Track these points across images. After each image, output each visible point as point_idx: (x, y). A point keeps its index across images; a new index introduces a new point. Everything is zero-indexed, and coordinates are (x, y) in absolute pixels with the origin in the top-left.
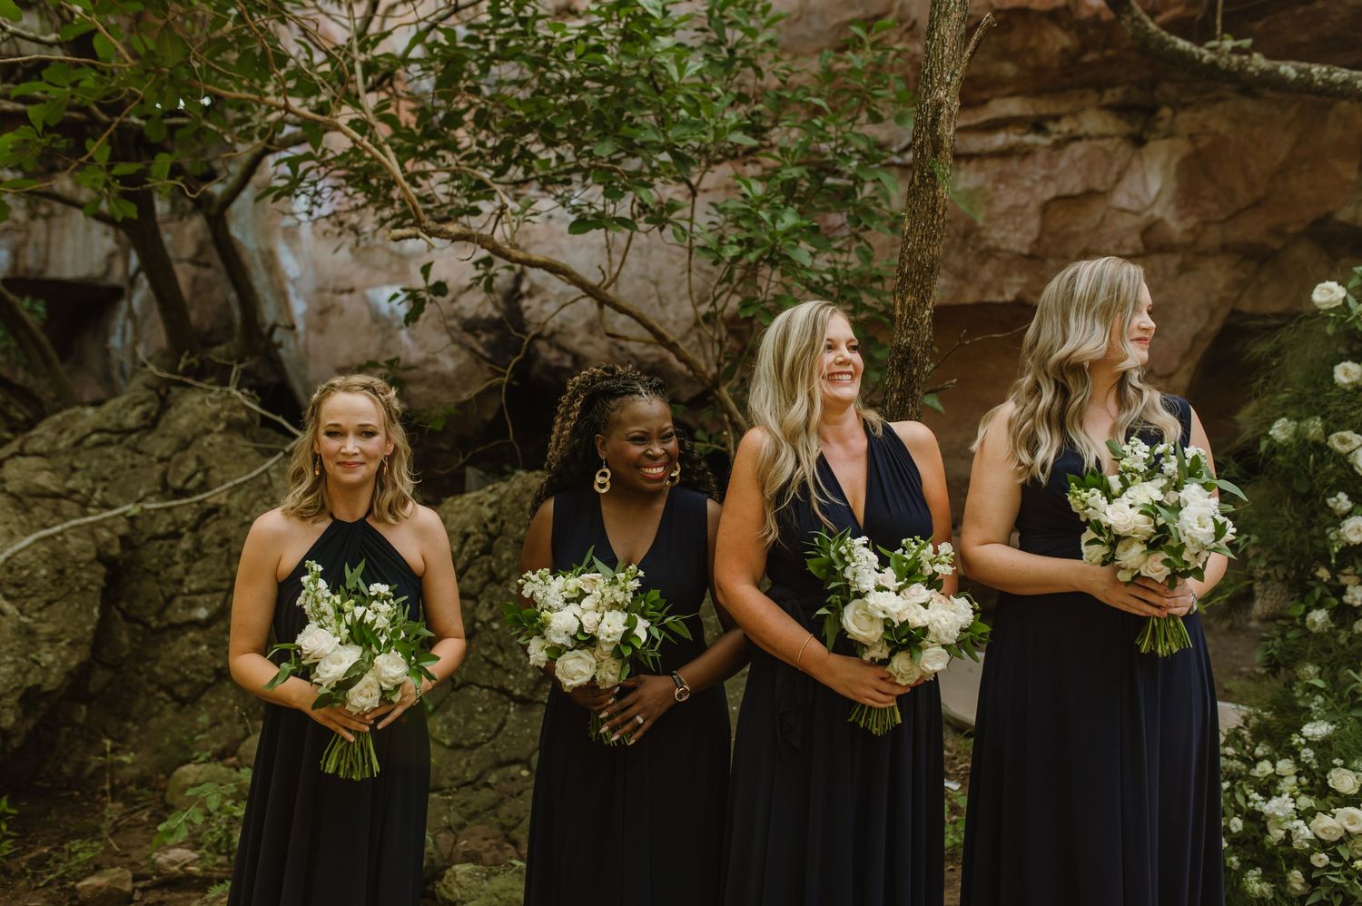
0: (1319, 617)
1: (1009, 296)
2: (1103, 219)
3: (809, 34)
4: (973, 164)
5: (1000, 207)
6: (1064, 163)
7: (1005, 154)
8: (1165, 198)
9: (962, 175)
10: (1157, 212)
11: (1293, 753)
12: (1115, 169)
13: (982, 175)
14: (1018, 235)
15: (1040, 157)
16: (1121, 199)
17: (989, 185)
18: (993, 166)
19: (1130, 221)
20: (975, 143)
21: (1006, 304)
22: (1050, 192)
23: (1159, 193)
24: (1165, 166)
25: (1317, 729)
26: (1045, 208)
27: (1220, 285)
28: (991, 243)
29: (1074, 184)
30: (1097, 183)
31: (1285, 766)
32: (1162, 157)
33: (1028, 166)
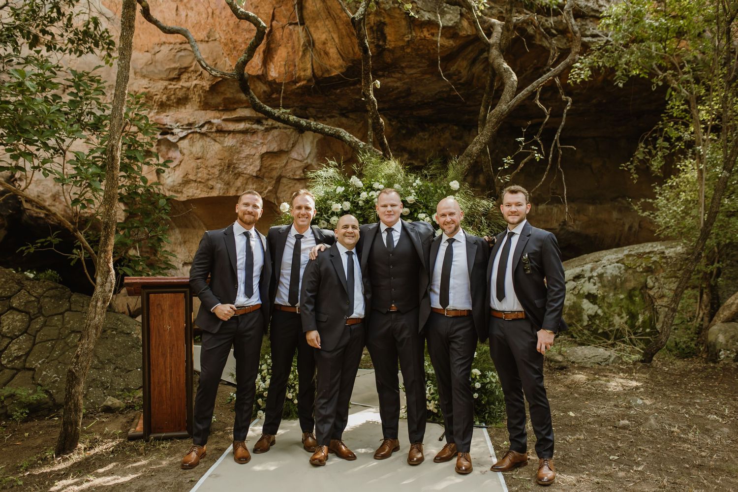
2: (287, 162)
3: (156, 71)
4: (231, 135)
5: (243, 155)
6: (270, 138)
7: (244, 132)
8: (312, 155)
9: (226, 139)
10: (309, 161)
12: (292, 142)
13: (235, 140)
14: (251, 167)
15: (260, 135)
16: (294, 155)
17: (238, 145)
18: (240, 137)
19: (298, 164)
20: (231, 126)
22: (264, 150)
23: (310, 153)
24: (312, 142)
26: (262, 156)
28: (240, 170)
29: (274, 147)
30: (284, 147)
32: (311, 138)
33: (255, 138)
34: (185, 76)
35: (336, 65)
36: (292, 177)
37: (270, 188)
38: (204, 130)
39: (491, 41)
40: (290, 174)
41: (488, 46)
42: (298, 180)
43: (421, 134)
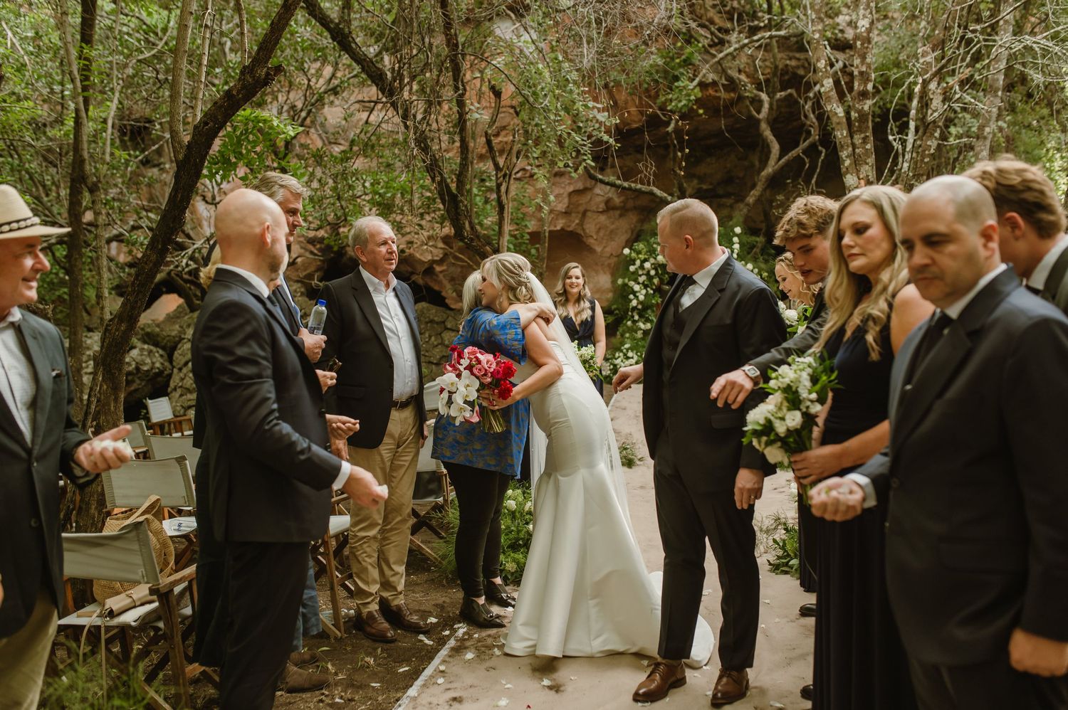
0: (629, 323)
1: (558, 228)
2: (591, 199)
10: (610, 195)
11: (622, 351)
14: (561, 205)
15: (567, 177)
16: (596, 191)
19: (600, 199)
21: (557, 231)
22: (571, 189)
25: (627, 346)
26: (570, 194)
27: (634, 220)
29: (580, 186)
30: (588, 185)
31: (621, 354)
33: (563, 179)
34: (503, 133)
35: (636, 119)
36: (595, 210)
37: (577, 221)
38: (519, 175)
39: (761, 116)
40: (594, 208)
41: (758, 121)
42: (601, 212)
43: (708, 160)
